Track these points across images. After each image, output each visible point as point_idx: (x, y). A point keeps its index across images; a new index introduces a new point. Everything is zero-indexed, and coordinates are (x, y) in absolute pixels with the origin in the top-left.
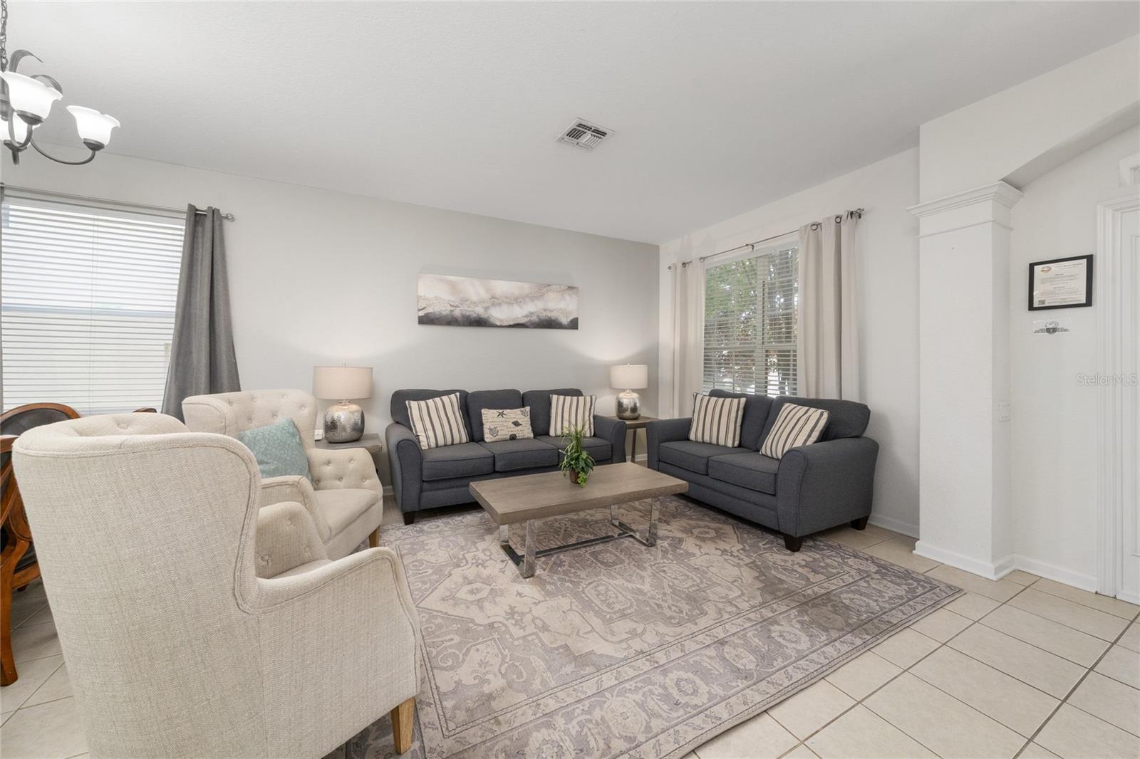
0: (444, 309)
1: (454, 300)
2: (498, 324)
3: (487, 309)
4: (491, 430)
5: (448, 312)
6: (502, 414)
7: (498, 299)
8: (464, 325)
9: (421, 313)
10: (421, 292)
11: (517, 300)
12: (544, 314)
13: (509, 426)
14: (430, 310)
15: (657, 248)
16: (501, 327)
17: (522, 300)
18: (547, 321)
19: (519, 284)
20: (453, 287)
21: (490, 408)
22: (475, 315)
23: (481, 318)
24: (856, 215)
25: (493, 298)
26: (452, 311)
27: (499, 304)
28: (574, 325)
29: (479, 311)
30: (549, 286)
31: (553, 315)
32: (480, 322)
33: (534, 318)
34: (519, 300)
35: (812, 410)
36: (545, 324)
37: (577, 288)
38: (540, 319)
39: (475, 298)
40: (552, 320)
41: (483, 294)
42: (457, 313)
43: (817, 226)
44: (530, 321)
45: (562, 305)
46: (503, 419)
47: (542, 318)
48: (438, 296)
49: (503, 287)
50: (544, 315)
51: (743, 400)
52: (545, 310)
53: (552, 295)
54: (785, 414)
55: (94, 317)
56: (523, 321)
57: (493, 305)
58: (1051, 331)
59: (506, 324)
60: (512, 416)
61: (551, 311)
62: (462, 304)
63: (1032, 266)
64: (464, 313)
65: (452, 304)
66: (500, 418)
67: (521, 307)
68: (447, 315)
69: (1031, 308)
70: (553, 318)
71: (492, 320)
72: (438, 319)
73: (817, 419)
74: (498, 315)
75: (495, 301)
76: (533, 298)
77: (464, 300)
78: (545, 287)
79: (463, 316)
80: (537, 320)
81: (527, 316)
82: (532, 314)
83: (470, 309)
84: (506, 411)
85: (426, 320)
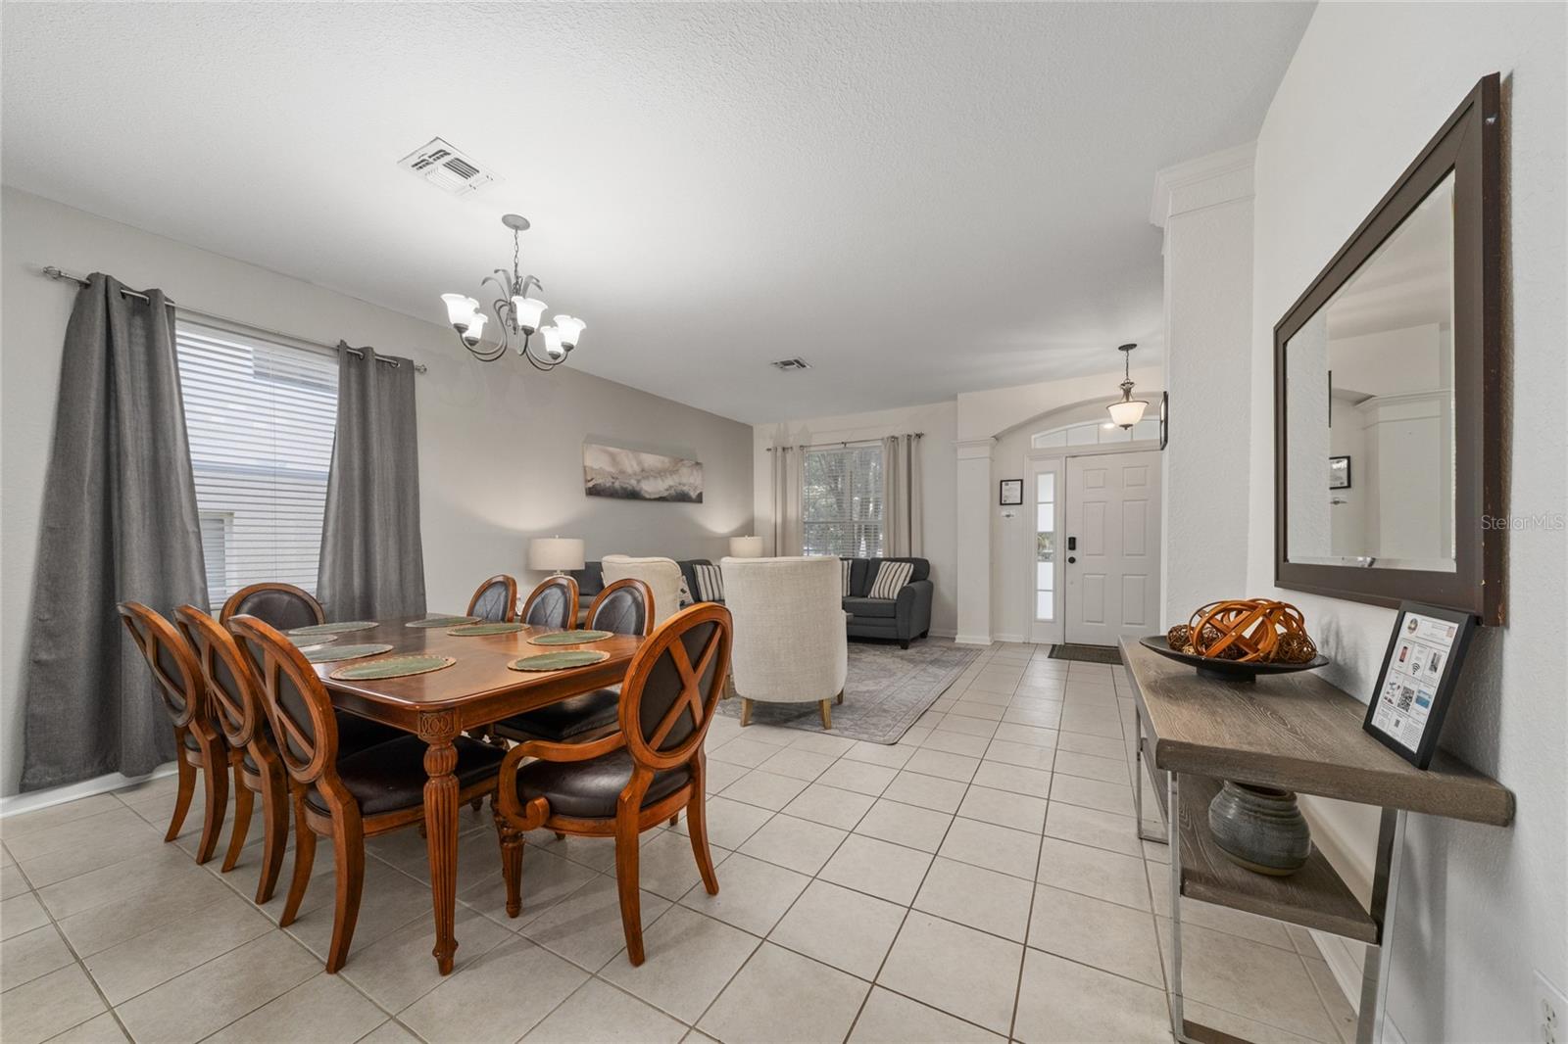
0: (607, 480)
1: (614, 471)
2: (648, 496)
3: (639, 481)
5: (610, 484)
8: (622, 498)
9: (590, 485)
10: (589, 463)
11: (660, 473)
12: (679, 488)
14: (595, 481)
15: (751, 428)
16: (650, 500)
17: (664, 474)
18: (681, 495)
19: (662, 458)
20: (613, 458)
22: (630, 488)
23: (634, 491)
24: (919, 436)
25: (642, 471)
26: (613, 483)
27: (647, 478)
28: (699, 499)
29: (633, 483)
30: (682, 461)
31: (685, 489)
32: (633, 495)
33: (672, 492)
34: (662, 474)
35: (903, 564)
36: (680, 497)
37: (702, 464)
38: (676, 493)
39: (630, 471)
40: (684, 494)
41: (635, 467)
42: (615, 485)
43: (894, 439)
44: (670, 495)
45: (691, 480)
47: (678, 492)
48: (599, 463)
49: (651, 460)
51: (850, 562)
52: (680, 485)
53: (684, 471)
54: (885, 569)
55: (278, 479)
56: (665, 494)
57: (643, 477)
58: (1008, 516)
59: (653, 497)
61: (684, 485)
62: (620, 476)
63: (1002, 481)
64: (620, 485)
65: (614, 475)
67: (663, 481)
68: (609, 487)
69: (1001, 504)
70: (685, 492)
71: (643, 493)
72: (603, 490)
73: (907, 569)
74: (649, 487)
75: (645, 473)
76: (671, 472)
77: (622, 472)
78: (679, 462)
79: (619, 488)
80: (674, 493)
81: (667, 490)
82: (671, 487)
83: (627, 481)
85: (594, 492)
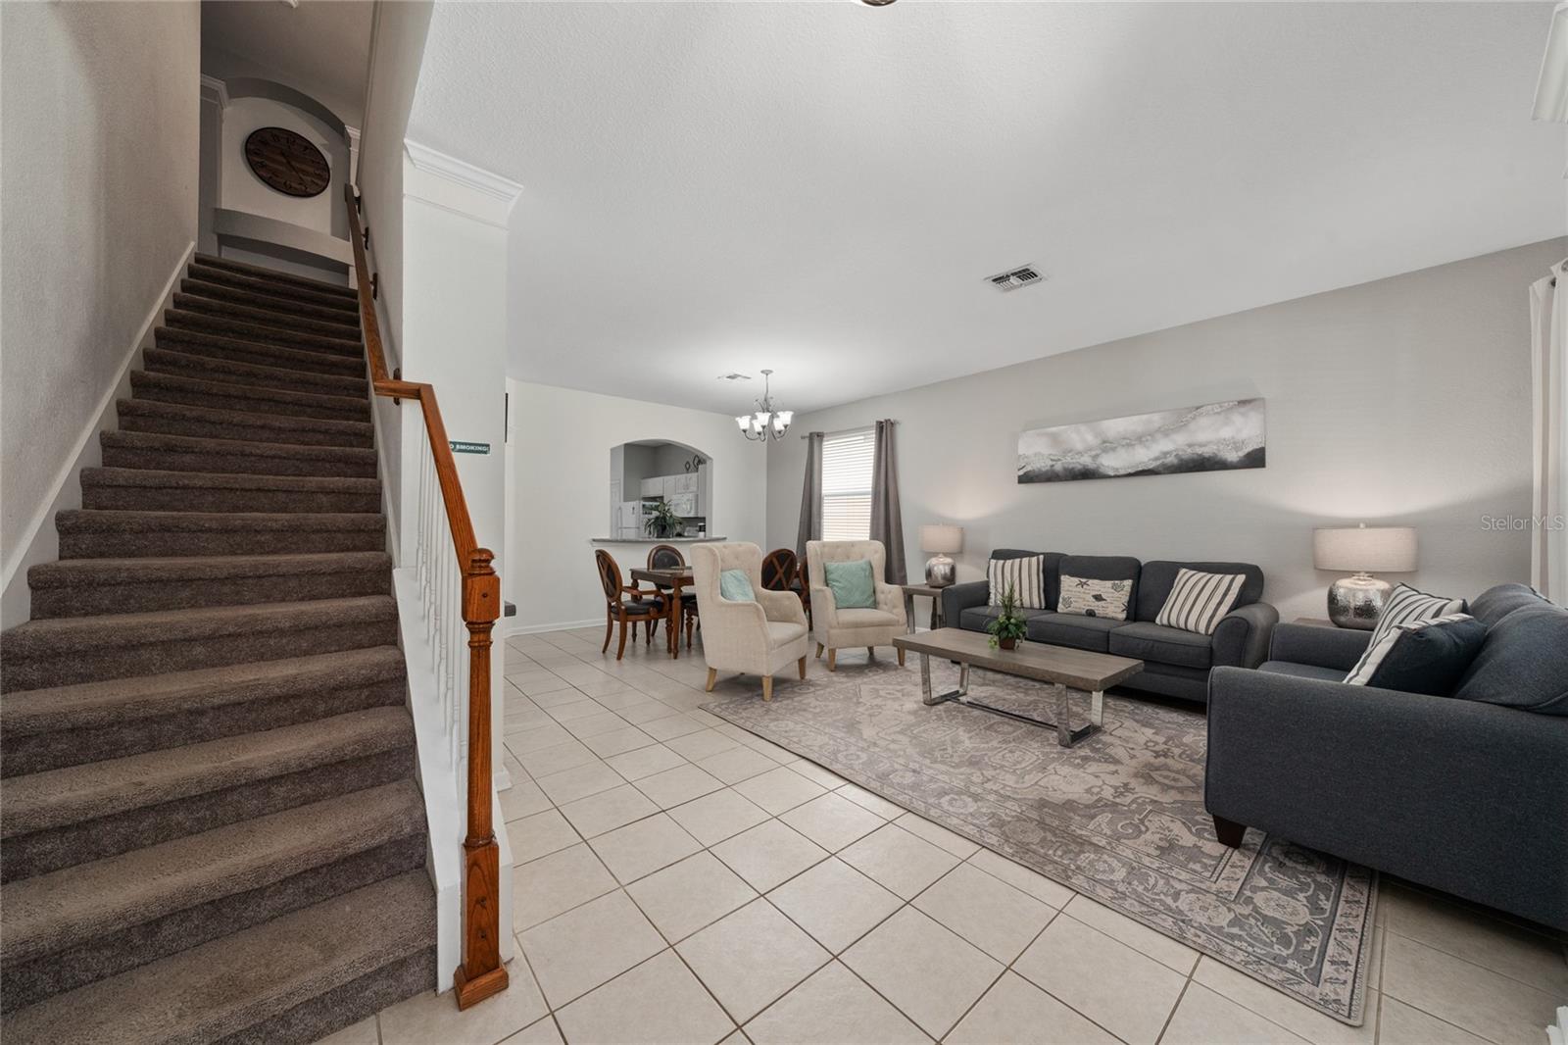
0: (1043, 464)
1: (1054, 453)
2: (1112, 473)
3: (1096, 457)
4: (1064, 599)
5: (1048, 468)
6: (1082, 585)
7: (1111, 443)
8: (1066, 480)
9: (1021, 473)
10: (1021, 451)
11: (1142, 441)
12: (1189, 451)
13: (1087, 599)
14: (1029, 468)
16: (1117, 477)
17: (1149, 438)
18: (1193, 460)
19: (1145, 417)
20: (1055, 439)
21: (1072, 575)
22: (1080, 467)
23: (1087, 470)
25: (1104, 442)
26: (1052, 466)
27: (1114, 449)
28: (1256, 459)
29: (1086, 461)
30: (1197, 408)
31: (1207, 451)
32: (1086, 475)
33: (1171, 460)
34: (1144, 439)
36: (1191, 465)
37: (1263, 399)
38: (1182, 460)
39: (1079, 446)
40: (1204, 458)
41: (1091, 439)
42: (1058, 467)
44: (1163, 465)
45: (1226, 433)
46: (1083, 590)
47: (1185, 457)
48: (1037, 452)
50: (1188, 453)
52: (1190, 446)
53: (1203, 421)
56: (1152, 465)
57: (1105, 451)
59: (1122, 472)
60: (1097, 588)
61: (1204, 445)
62: (1064, 457)
64: (1066, 466)
65: (1052, 458)
66: (1079, 588)
67: (1148, 448)
68: (1047, 471)
70: (1207, 455)
71: (1103, 470)
72: (1037, 476)
74: (1110, 462)
75: (1107, 446)
76: (1166, 432)
77: (1067, 452)
78: (1191, 412)
79: (1065, 469)
80: (1175, 461)
81: (1156, 459)
82: (1165, 454)
83: (1074, 461)
84: (1090, 582)
85: (1026, 479)
